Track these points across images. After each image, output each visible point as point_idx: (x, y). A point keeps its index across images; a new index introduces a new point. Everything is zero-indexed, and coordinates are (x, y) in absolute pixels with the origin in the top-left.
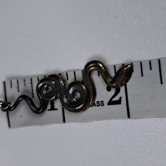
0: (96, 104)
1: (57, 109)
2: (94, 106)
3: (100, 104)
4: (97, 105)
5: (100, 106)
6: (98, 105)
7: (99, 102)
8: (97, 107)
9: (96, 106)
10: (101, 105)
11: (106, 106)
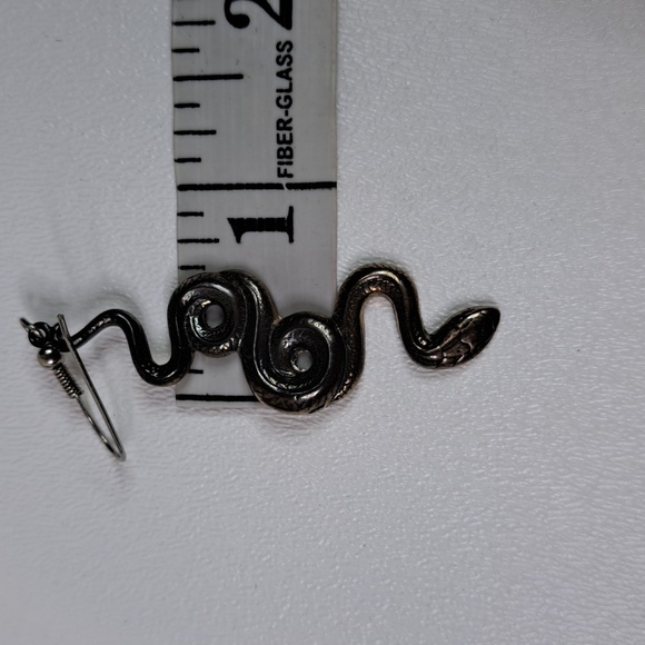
0: (285, 67)
1: (291, 209)
2: (291, 74)
3: (285, 53)
4: (289, 64)
5: (292, 53)
6: (288, 60)
7: (278, 57)
8: (293, 66)
9: (290, 70)
10: (289, 50)
11: (292, 35)
